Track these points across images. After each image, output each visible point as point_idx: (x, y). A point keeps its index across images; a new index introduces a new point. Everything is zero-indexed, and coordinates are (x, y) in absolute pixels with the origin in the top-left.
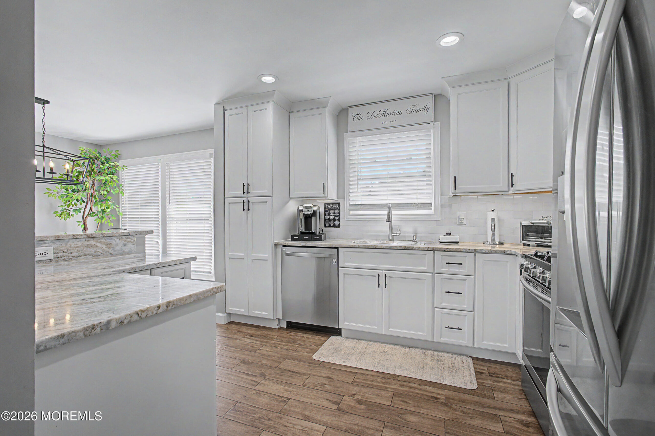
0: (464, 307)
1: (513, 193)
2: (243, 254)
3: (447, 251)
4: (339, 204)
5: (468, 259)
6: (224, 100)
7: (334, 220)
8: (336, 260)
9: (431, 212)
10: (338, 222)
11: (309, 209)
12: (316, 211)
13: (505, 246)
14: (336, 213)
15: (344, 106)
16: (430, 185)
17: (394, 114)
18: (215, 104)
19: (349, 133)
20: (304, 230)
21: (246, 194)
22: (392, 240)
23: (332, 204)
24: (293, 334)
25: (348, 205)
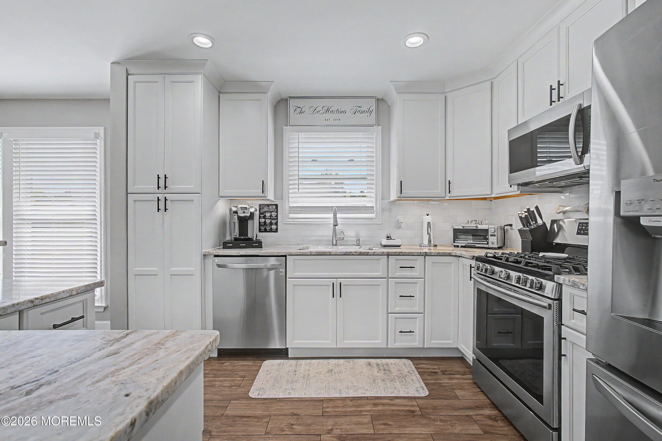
0: (416, 309)
1: (450, 198)
2: (157, 269)
3: (401, 255)
4: (276, 206)
5: (419, 262)
6: (126, 60)
7: (271, 224)
8: (283, 270)
9: (373, 216)
10: (275, 226)
11: (245, 211)
12: (254, 213)
13: (438, 248)
14: (273, 216)
15: (284, 96)
16: (372, 188)
17: (338, 111)
18: (111, 63)
19: (289, 127)
20: (238, 236)
21: (162, 190)
22: (336, 245)
23: (268, 205)
24: (228, 364)
25: (287, 208)
